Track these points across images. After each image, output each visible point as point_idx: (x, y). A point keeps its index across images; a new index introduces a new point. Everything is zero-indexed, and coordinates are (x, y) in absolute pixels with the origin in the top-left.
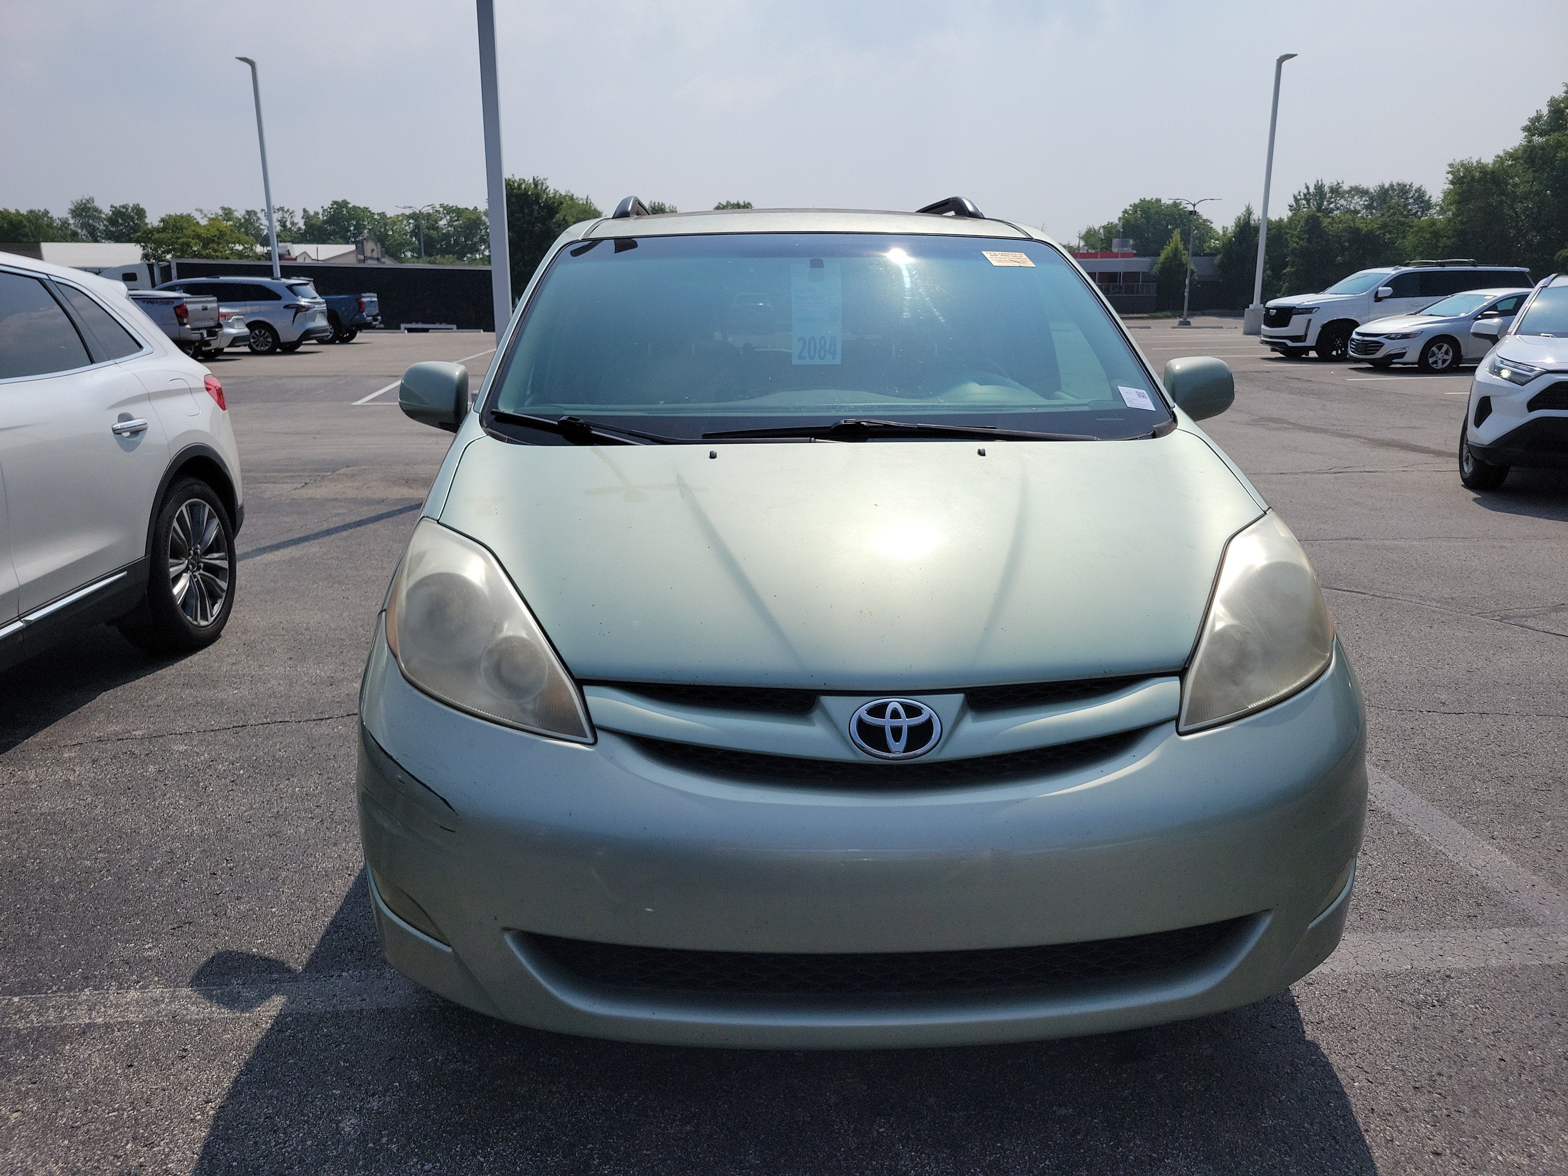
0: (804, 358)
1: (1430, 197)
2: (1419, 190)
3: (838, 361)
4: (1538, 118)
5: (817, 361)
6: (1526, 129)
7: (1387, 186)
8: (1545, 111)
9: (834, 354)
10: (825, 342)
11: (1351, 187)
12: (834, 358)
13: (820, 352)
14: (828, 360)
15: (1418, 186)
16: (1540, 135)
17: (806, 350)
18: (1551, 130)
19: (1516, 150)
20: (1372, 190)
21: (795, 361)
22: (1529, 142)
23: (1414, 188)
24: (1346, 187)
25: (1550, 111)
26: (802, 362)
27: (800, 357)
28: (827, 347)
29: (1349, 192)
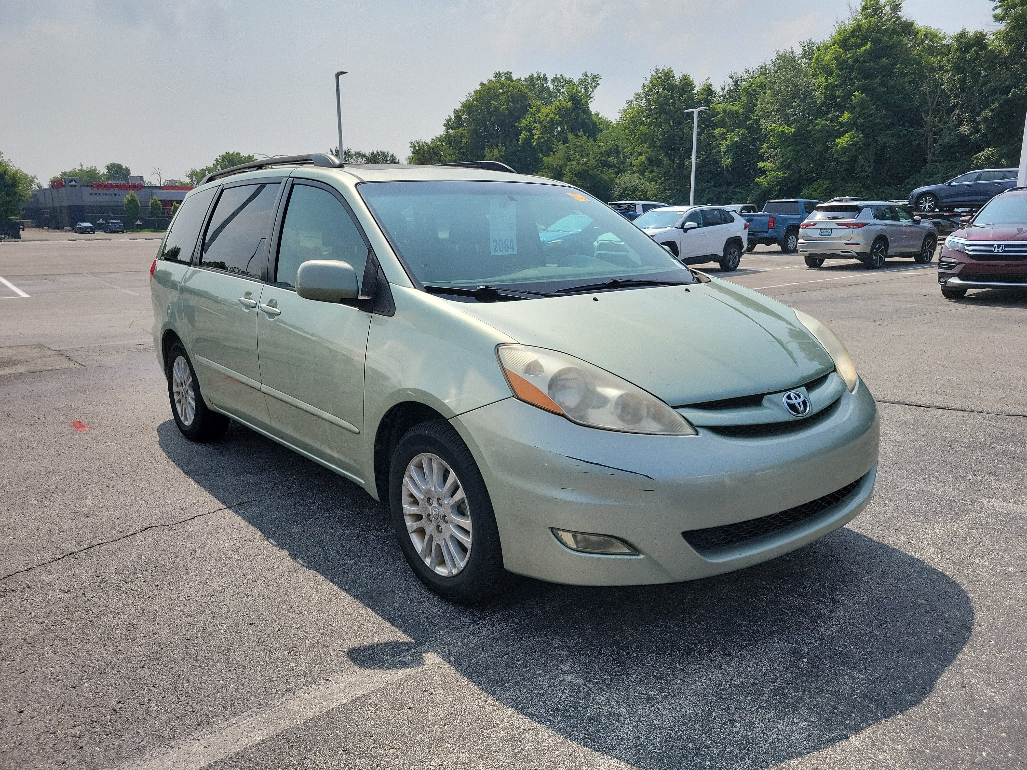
0: (497, 251)
1: (399, 160)
2: (392, 156)
3: (516, 252)
4: (450, 120)
5: (504, 253)
6: (445, 125)
7: (375, 153)
8: (453, 116)
9: (513, 248)
10: (508, 242)
11: (356, 152)
12: (513, 251)
13: (505, 247)
14: (510, 252)
15: (392, 154)
16: (452, 129)
17: (498, 246)
18: (457, 127)
19: (441, 137)
20: (367, 155)
21: (493, 253)
22: (447, 132)
23: (390, 155)
24: (353, 152)
25: (455, 116)
26: (497, 254)
27: (495, 251)
28: (509, 245)
29: (355, 155)
